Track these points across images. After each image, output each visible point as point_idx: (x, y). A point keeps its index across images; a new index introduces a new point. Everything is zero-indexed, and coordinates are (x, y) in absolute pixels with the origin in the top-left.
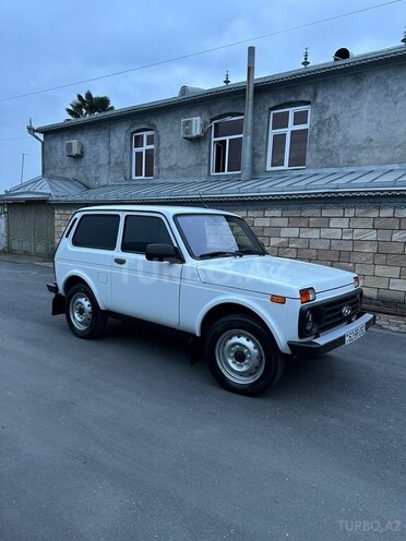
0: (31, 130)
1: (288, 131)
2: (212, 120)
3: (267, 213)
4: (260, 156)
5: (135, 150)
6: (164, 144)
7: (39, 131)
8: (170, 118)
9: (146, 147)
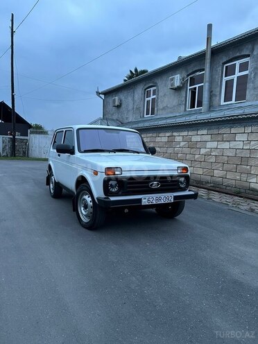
0: (98, 94)
1: (235, 77)
2: (188, 75)
5: (147, 99)
6: (161, 94)
7: (102, 93)
8: (164, 77)
9: (152, 97)
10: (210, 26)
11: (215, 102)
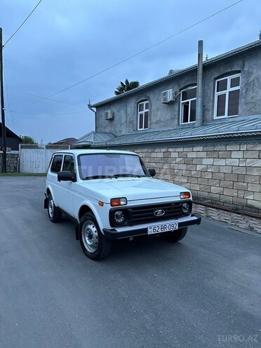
1: (227, 92)
2: (180, 90)
3: (195, 149)
4: (208, 110)
5: (139, 113)
6: (154, 108)
7: (94, 106)
8: (157, 92)
9: (145, 111)
10: (201, 43)
11: (208, 116)
